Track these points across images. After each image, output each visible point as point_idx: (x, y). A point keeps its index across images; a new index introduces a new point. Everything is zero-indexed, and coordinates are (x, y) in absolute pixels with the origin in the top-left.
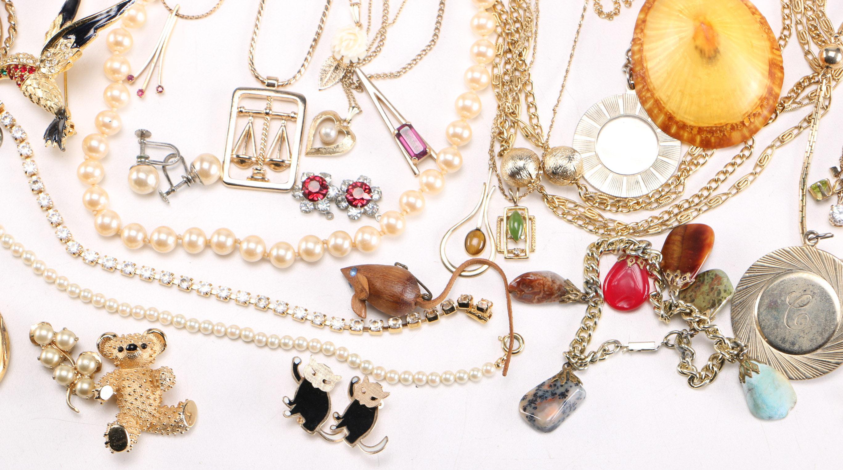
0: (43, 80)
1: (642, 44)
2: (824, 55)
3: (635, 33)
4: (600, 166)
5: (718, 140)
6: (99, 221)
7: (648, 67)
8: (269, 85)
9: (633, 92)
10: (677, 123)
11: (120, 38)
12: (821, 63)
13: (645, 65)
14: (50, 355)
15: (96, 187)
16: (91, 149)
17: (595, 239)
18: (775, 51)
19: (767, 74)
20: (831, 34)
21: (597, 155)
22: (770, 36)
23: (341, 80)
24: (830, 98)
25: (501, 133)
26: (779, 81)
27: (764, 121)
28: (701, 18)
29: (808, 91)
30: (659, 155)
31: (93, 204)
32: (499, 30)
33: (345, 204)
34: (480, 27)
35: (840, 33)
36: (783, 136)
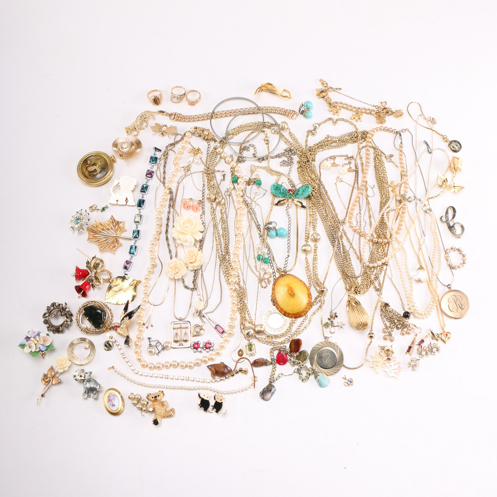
0: (122, 329)
1: (275, 294)
2: (321, 290)
3: (272, 291)
4: (269, 327)
5: (298, 316)
6: (142, 363)
7: (277, 300)
8: (180, 320)
9: (275, 307)
10: (287, 313)
11: (140, 314)
12: (320, 292)
14: (134, 402)
15: (139, 355)
16: (137, 345)
17: (272, 347)
18: (308, 291)
19: (308, 297)
20: (321, 284)
21: (268, 325)
22: (307, 287)
23: (198, 315)
24: (324, 300)
25: (242, 323)
26: (311, 298)
27: (309, 309)
28: (289, 286)
29: (318, 299)
30: (284, 322)
31: (139, 359)
32: (237, 296)
33: (205, 348)
34: (232, 296)
35: (324, 283)
36: (314, 312)
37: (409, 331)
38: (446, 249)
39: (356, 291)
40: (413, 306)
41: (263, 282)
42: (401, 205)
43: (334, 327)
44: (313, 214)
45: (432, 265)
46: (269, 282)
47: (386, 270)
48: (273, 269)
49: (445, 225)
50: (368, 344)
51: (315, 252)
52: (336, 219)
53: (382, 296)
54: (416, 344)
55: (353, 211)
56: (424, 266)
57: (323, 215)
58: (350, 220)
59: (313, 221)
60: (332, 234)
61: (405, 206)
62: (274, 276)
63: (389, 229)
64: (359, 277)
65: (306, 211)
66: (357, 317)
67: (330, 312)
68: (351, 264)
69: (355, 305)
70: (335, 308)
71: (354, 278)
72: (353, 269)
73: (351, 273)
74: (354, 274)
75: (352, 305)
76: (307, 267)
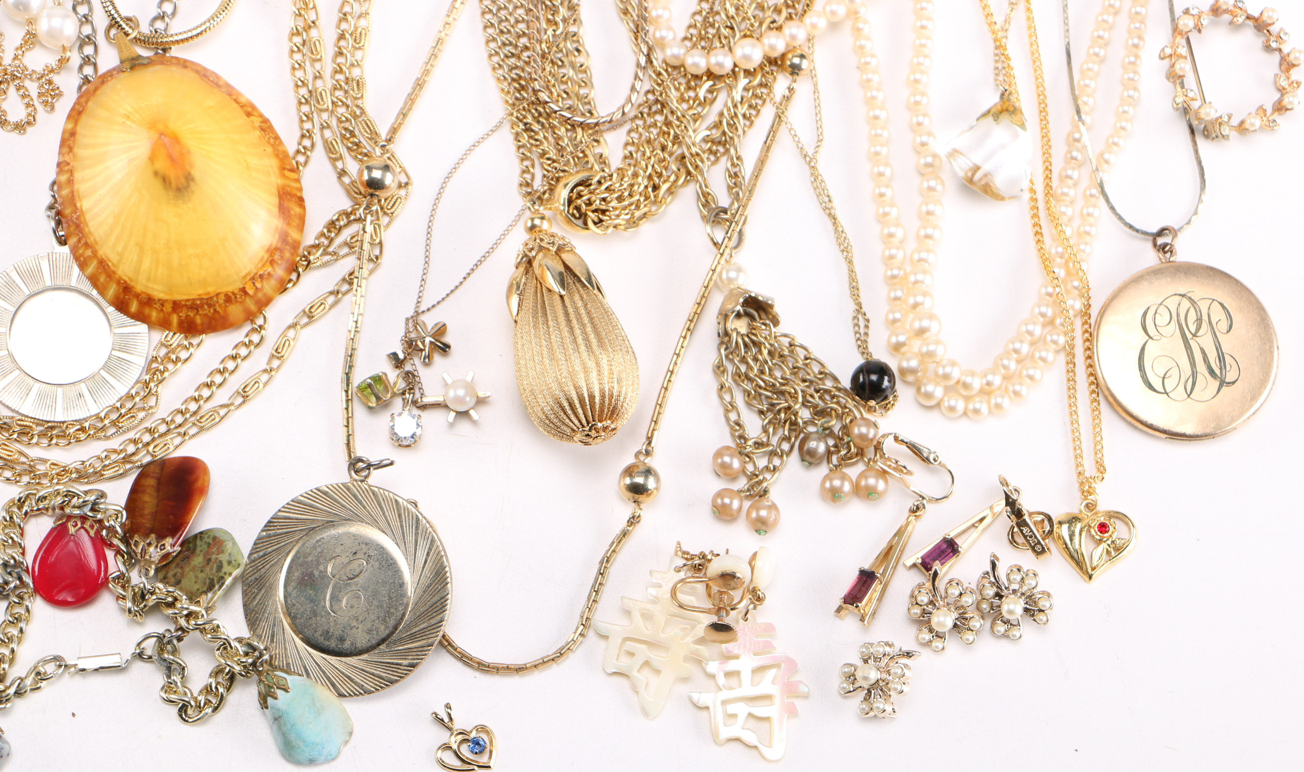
1: (71, 172)
2: (366, 177)
3: (60, 153)
4: (18, 372)
5: (206, 320)
7: (84, 208)
9: (66, 249)
10: (137, 296)
12: (362, 190)
13: (78, 205)
17: (15, 492)
18: (287, 173)
19: (275, 210)
20: (376, 142)
21: (10, 355)
22: (278, 150)
24: (381, 243)
26: (297, 221)
27: (279, 286)
28: (161, 127)
29: (346, 234)
30: (113, 349)
35: (389, 140)
36: (311, 308)
37: (872, 481)
38: (1178, 12)
39: (578, 208)
40: (922, 332)
41: (12, 90)
43: (424, 407)
45: (1075, 99)
46: (51, 95)
47: (787, 99)
48: (86, 19)
50: (618, 530)
53: (741, 257)
54: (909, 563)
56: (1026, 100)
62: (87, 60)
64: (613, 125)
66: (560, 356)
67: (411, 321)
68: (578, 41)
69: (556, 287)
70: (443, 299)
71: (579, 130)
72: (585, 75)
73: (565, 96)
74: (589, 103)
75: (541, 284)
76: (298, 33)
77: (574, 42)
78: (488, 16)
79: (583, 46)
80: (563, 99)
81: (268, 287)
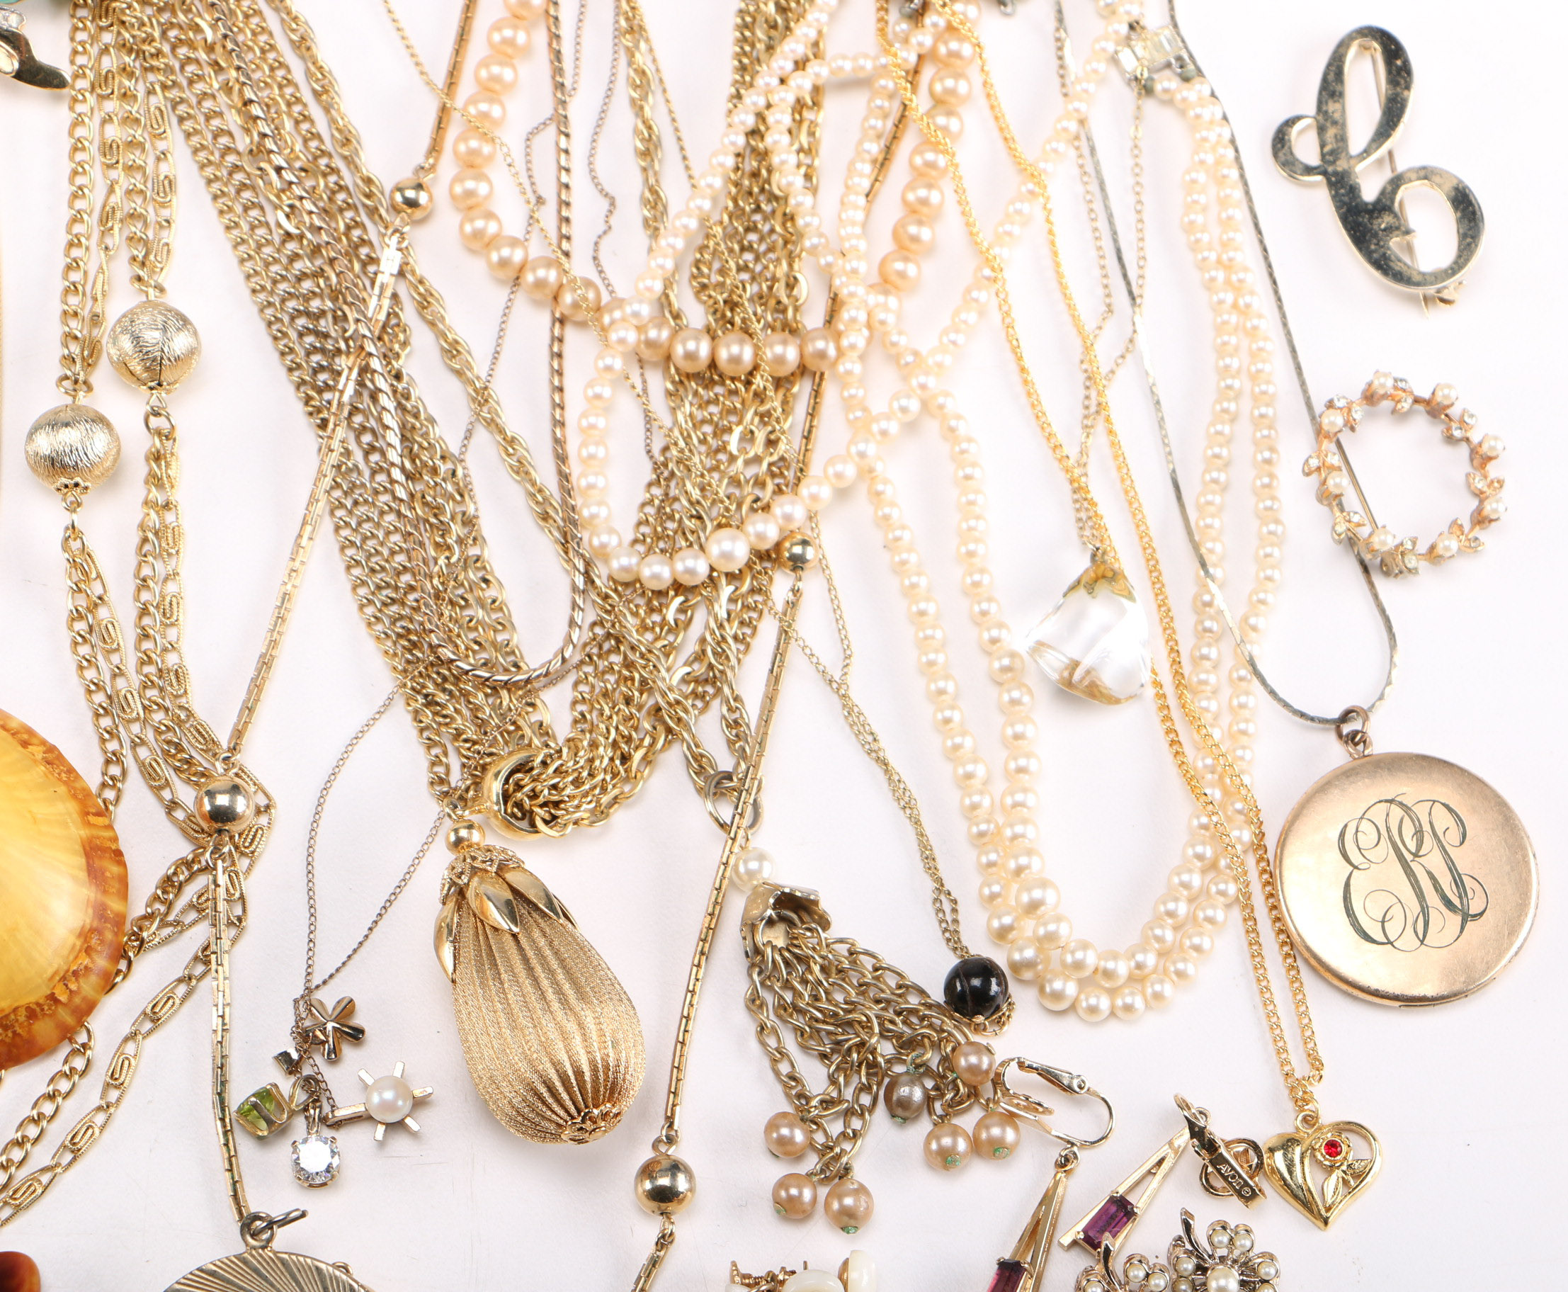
2: (207, 807)
5: (4, 1050)
12: (205, 825)
18: (92, 819)
19: (83, 875)
20: (215, 755)
22: (75, 788)
24: (242, 898)
26: (117, 885)
27: (102, 983)
29: (190, 892)
35: (234, 749)
36: (154, 1006)
37: (996, 1131)
38: (1319, 407)
39: (519, 805)
40: (1034, 906)
42: (924, 38)
43: (338, 1124)
44: (132, 144)
45: (1196, 547)
47: (792, 605)
49: (1319, 198)
50: (643, 1259)
51: (155, 481)
52: (348, 179)
53: (762, 839)
54: (1066, 1240)
55: (491, 101)
56: (1127, 559)
57: (228, 150)
58: (470, 184)
59: (137, 204)
60: (308, 314)
61: (954, 45)
63: (813, 251)
64: (550, 678)
65: (63, 115)
66: (523, 1022)
67: (301, 1003)
68: (484, 568)
69: (503, 923)
70: (344, 964)
71: (504, 693)
72: (500, 615)
73: (476, 647)
74: (513, 653)
75: (482, 921)
76: (81, 617)
77: (477, 569)
78: (350, 552)
79: (492, 573)
80: (474, 652)
81: (87, 986)
